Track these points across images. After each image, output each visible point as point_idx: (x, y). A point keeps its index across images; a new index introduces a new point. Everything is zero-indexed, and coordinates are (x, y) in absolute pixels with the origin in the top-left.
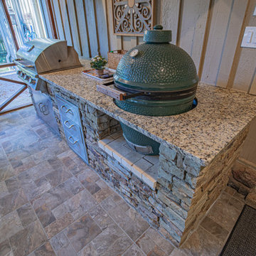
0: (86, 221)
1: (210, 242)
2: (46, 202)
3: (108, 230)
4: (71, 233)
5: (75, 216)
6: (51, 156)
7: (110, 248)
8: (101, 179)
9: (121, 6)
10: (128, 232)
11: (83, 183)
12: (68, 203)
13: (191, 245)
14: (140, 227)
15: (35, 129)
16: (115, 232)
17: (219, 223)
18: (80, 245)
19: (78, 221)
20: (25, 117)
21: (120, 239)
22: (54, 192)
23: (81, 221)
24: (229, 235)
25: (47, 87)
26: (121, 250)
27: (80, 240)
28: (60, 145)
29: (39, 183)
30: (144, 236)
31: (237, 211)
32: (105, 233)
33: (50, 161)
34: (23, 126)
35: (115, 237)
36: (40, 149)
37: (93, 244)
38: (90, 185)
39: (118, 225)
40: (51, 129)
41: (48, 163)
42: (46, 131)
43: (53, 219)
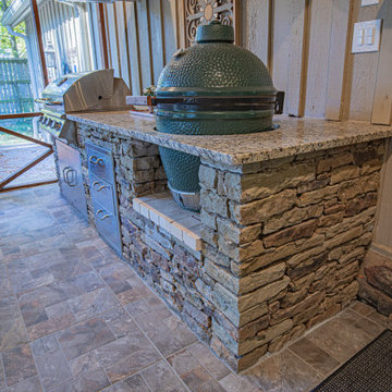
0: (95, 325)
1: (299, 371)
2: (41, 297)
3: (126, 338)
4: (67, 337)
5: (79, 317)
6: (65, 244)
7: (123, 360)
8: (138, 276)
9: (196, 20)
10: (158, 345)
11: (106, 279)
12: (73, 301)
13: (262, 372)
14: (181, 340)
15: (52, 211)
16: (136, 342)
17: (325, 349)
18: (76, 352)
19: (83, 323)
20: (41, 195)
21: (142, 351)
22: (56, 287)
23: (87, 324)
24: (338, 367)
25: (76, 135)
26: (140, 366)
27: (77, 346)
28: (85, 231)
29: (36, 274)
30: (184, 351)
31: (365, 337)
32: (121, 342)
33: (62, 250)
34: (34, 207)
35: (134, 348)
36: (52, 235)
37: (97, 353)
38: (116, 282)
39: (146, 334)
40: (76, 211)
41: (58, 252)
42: (69, 215)
43: (44, 318)
